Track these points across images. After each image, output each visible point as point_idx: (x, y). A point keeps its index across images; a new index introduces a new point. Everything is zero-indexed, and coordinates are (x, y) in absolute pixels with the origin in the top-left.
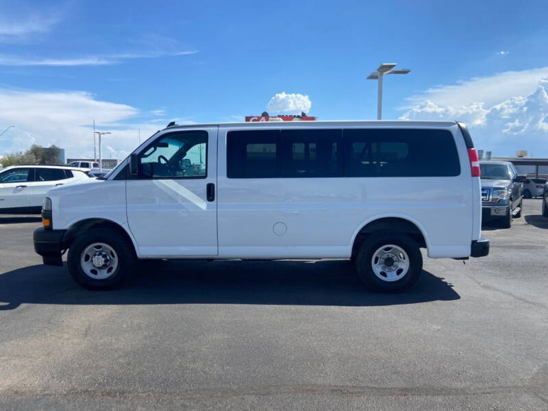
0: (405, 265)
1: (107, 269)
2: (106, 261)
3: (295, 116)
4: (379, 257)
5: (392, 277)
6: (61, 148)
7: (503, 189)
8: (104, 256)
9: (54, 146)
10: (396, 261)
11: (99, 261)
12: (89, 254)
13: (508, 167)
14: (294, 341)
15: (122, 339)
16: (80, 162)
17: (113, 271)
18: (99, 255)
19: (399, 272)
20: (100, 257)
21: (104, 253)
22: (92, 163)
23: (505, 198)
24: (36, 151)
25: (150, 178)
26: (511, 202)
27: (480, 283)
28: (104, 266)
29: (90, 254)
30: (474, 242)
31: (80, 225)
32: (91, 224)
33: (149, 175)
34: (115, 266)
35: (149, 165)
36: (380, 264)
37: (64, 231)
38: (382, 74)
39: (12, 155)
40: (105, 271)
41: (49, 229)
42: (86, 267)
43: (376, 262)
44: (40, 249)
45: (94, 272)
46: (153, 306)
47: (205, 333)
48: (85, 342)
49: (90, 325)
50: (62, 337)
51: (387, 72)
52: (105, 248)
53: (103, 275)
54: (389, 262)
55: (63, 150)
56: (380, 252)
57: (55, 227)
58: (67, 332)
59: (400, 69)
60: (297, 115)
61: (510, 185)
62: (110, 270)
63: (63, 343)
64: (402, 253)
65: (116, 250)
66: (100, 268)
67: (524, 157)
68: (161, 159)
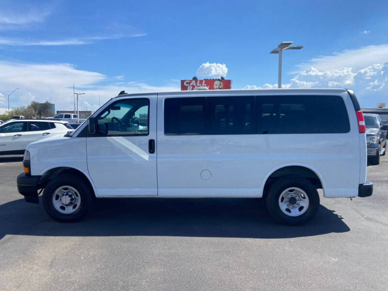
0: (305, 204)
1: (73, 205)
2: (72, 199)
3: (216, 80)
4: (285, 197)
5: (295, 213)
6: (52, 103)
7: (374, 135)
8: (70, 196)
9: (47, 102)
10: (298, 200)
11: (66, 200)
12: (58, 194)
13: (377, 118)
14: (218, 275)
15: (79, 271)
16: (64, 114)
17: (77, 207)
18: (66, 195)
19: (301, 208)
20: (67, 196)
21: (70, 194)
22: (73, 114)
23: (375, 143)
24: (35, 106)
25: (105, 135)
26: (379, 145)
27: (363, 216)
28: (71, 204)
29: (60, 195)
30: (361, 186)
31: (52, 172)
32: (59, 171)
33: (105, 132)
34: (79, 203)
35: (105, 125)
36: (285, 202)
37: (39, 177)
38: (281, 50)
39: (18, 108)
40: (71, 207)
41: (28, 175)
42: (57, 205)
43: (282, 201)
44: (22, 190)
45: (63, 208)
46: (107, 238)
47: (146, 266)
48: (50, 274)
49: (56, 256)
50: (32, 268)
51: (286, 48)
52: (71, 189)
53: (70, 210)
54: (293, 201)
55: (54, 105)
56: (285, 194)
57: (33, 173)
58: (37, 264)
59: (295, 46)
60: (217, 79)
61: (379, 132)
62: (74, 207)
63: (32, 274)
64: (303, 193)
65: (79, 192)
66: (67, 205)
67: (383, 108)
68: (114, 120)
